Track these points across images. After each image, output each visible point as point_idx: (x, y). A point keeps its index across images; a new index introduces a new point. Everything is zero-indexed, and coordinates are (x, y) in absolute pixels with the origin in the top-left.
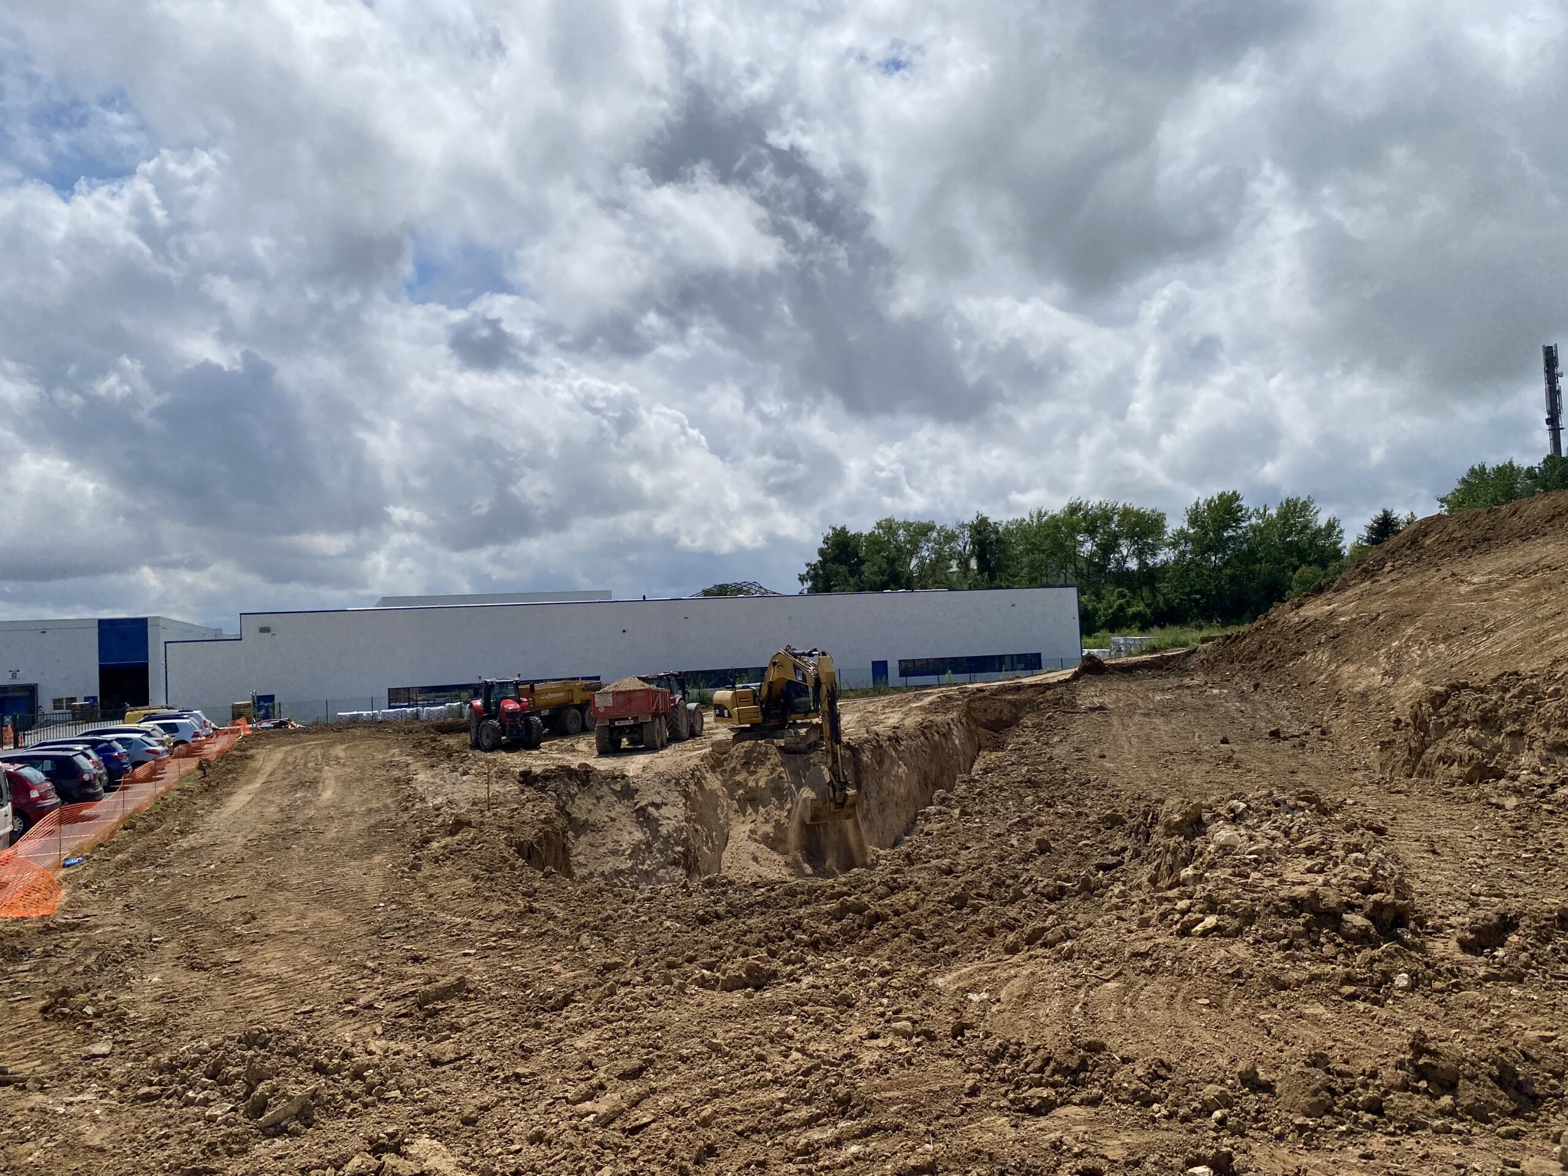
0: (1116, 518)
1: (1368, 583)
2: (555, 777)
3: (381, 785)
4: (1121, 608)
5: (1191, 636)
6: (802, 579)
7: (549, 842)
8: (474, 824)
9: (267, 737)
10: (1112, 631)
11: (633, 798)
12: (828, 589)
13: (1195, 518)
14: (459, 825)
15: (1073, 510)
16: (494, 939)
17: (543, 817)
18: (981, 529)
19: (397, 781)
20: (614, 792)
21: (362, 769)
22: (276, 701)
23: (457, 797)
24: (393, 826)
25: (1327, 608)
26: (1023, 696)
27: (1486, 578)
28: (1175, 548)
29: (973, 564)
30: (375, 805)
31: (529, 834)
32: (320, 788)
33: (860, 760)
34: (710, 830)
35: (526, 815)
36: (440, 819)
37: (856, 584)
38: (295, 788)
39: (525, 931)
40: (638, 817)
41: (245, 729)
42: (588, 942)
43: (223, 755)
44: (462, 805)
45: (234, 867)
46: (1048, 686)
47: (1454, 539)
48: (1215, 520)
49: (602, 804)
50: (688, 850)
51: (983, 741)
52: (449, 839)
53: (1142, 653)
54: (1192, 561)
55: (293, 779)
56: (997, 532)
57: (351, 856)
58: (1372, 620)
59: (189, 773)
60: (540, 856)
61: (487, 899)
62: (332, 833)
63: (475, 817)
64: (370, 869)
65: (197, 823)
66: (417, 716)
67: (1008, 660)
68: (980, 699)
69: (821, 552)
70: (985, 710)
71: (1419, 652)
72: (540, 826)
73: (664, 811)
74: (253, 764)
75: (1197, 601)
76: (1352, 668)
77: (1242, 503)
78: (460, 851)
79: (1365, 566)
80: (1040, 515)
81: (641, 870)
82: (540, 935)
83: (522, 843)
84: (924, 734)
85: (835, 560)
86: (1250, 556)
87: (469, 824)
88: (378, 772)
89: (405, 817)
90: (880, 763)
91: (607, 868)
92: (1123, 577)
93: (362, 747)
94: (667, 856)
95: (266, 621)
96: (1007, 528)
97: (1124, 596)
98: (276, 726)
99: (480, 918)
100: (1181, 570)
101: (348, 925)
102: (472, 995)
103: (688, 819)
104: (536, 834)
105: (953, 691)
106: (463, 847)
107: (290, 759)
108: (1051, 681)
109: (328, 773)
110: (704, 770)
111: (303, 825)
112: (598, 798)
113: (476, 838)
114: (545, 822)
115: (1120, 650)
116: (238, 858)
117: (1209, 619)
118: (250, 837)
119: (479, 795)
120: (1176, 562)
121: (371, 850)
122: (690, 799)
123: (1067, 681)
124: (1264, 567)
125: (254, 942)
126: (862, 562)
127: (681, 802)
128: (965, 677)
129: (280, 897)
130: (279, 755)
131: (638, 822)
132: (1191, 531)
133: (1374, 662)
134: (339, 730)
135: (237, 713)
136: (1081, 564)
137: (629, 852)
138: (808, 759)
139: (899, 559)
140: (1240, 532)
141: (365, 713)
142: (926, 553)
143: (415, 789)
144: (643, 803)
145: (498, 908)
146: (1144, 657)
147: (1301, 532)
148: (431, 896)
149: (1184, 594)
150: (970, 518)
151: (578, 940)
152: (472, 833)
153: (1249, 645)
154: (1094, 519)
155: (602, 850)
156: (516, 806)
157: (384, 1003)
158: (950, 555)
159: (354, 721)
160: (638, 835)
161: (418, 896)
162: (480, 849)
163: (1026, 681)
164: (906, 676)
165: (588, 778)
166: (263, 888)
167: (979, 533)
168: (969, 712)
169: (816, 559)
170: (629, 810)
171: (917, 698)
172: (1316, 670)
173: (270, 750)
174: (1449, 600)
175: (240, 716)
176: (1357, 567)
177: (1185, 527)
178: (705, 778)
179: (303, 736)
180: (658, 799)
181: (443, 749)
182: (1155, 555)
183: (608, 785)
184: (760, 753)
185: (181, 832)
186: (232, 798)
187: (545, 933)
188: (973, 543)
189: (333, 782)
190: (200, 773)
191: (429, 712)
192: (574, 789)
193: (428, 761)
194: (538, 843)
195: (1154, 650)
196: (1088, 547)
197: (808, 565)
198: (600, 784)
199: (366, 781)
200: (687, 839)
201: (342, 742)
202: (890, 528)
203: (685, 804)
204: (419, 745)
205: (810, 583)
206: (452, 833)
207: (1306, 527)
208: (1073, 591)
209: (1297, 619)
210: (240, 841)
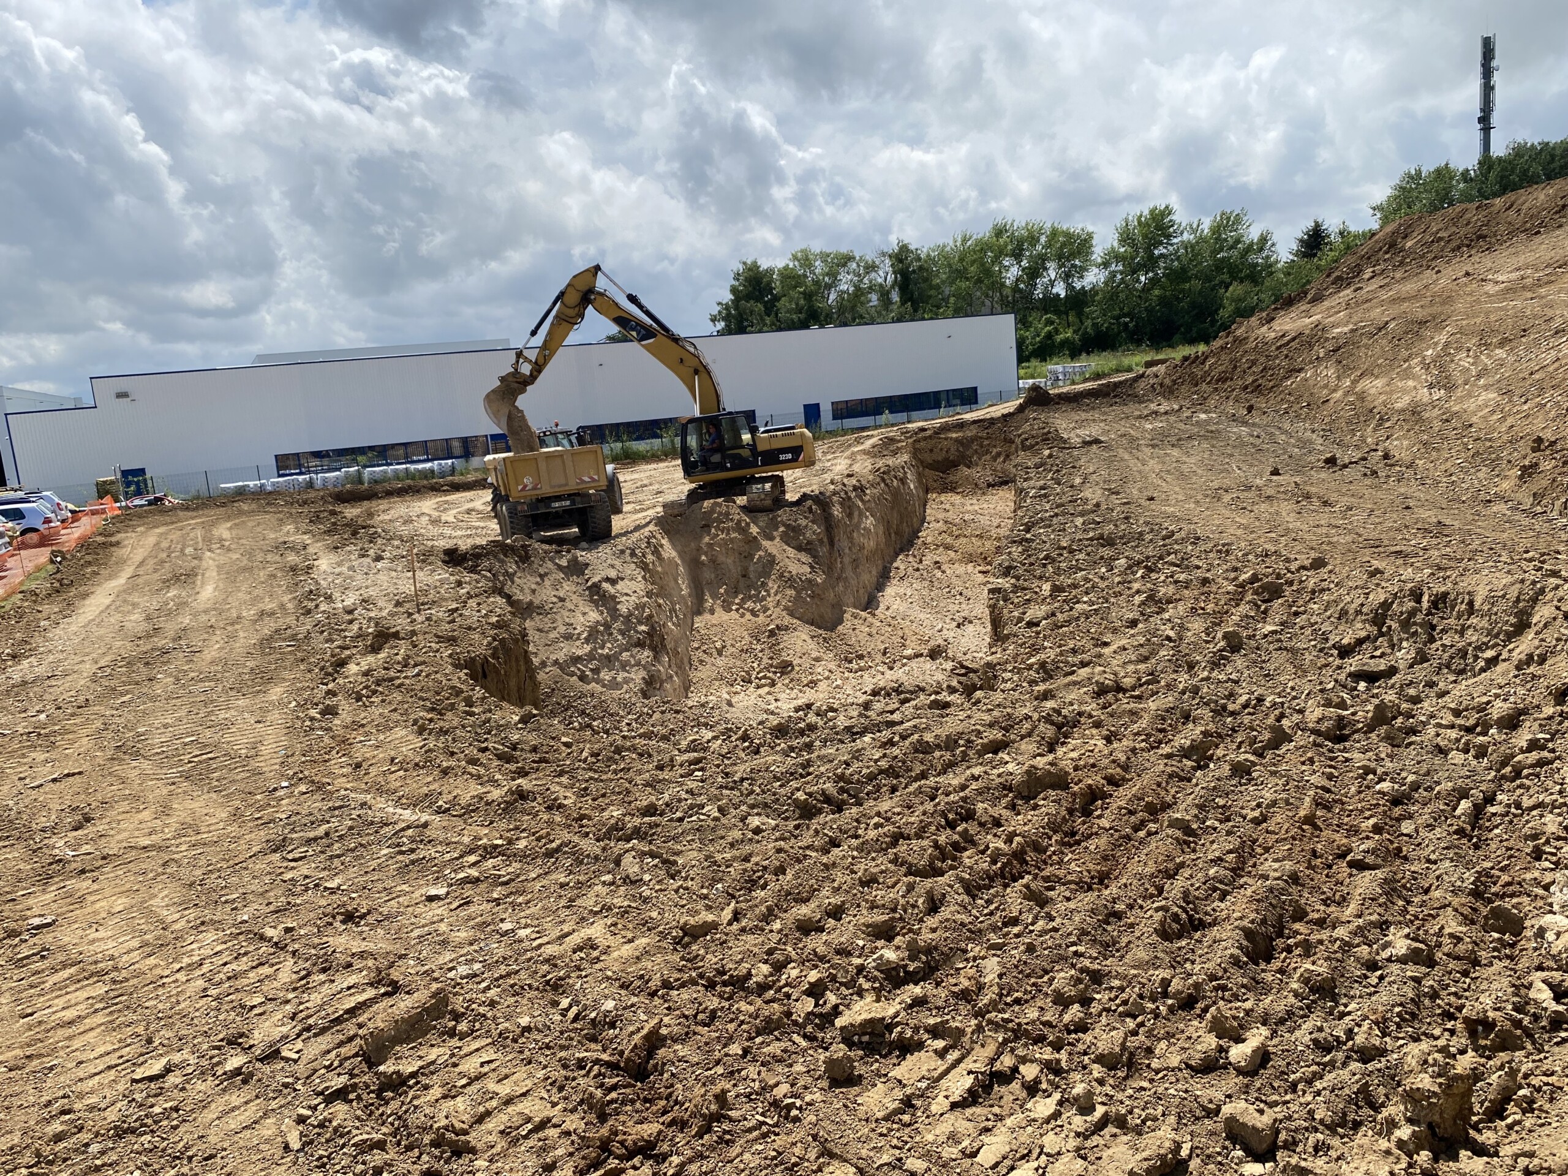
0: (1043, 239)
1: (1348, 291)
2: (488, 554)
3: (275, 576)
4: (1049, 336)
5: (1136, 359)
6: (713, 320)
7: (507, 651)
8: (402, 635)
9: (140, 516)
10: (1044, 360)
11: (583, 574)
12: (741, 330)
13: (1126, 237)
14: (383, 637)
15: (999, 232)
16: (472, 858)
17: (494, 619)
18: (902, 257)
19: (293, 569)
20: (560, 568)
21: (250, 554)
22: (148, 476)
23: (372, 592)
24: (293, 637)
25: (1307, 321)
26: (970, 433)
27: (1514, 276)
28: (1106, 268)
29: (895, 297)
30: (269, 605)
31: (479, 645)
32: (199, 583)
33: (831, 515)
34: (673, 604)
35: (471, 617)
36: (355, 627)
37: (773, 324)
38: (167, 583)
39: (522, 844)
40: (591, 596)
41: (112, 509)
42: (636, 869)
43: (85, 544)
44: (380, 604)
45: (73, 715)
46: (992, 421)
47: (1441, 239)
48: (1145, 236)
49: (547, 583)
50: (653, 628)
51: (931, 483)
52: (371, 658)
53: (1086, 380)
54: (1123, 281)
55: (166, 571)
56: (919, 259)
57: (239, 689)
58: (1380, 329)
59: (39, 569)
60: (497, 672)
61: (445, 772)
62: (210, 654)
63: (401, 624)
64: (264, 710)
65: (37, 640)
66: (310, 484)
67: (943, 396)
68: (925, 439)
69: (734, 290)
70: (931, 451)
71: (1470, 360)
72: (492, 632)
73: (620, 586)
74: (118, 552)
75: (1126, 324)
76: (1379, 383)
77: (1174, 218)
78: (391, 679)
79: (1337, 273)
80: (965, 240)
81: (601, 655)
82: (549, 854)
83: (473, 660)
84: (883, 480)
85: (748, 297)
86: (1179, 275)
87: (396, 635)
88: (269, 557)
89: (308, 624)
90: (850, 515)
91: (561, 656)
92: (1050, 303)
93: (250, 524)
94: (630, 637)
95: (123, 385)
96: (928, 255)
97: (1052, 323)
98: (150, 503)
99: (439, 811)
100: (1111, 294)
101: (233, 829)
102: (463, 1026)
103: (649, 594)
104: (490, 644)
105: (893, 432)
106: (392, 674)
107: (165, 544)
108: (994, 415)
109: (210, 561)
110: (659, 536)
111: (174, 640)
112: (542, 576)
113: (409, 657)
114: (497, 626)
115: (1058, 379)
116: (82, 698)
117: (1138, 342)
118: (102, 663)
119: (402, 589)
120: (1106, 283)
121: (264, 678)
122: (649, 571)
123: (1010, 415)
124: (1196, 284)
125: (83, 872)
126: (776, 298)
127: (639, 574)
128: (903, 416)
129: (132, 769)
130: (151, 540)
131: (592, 601)
132: (1122, 250)
133: (1407, 374)
134: (223, 505)
135: (103, 490)
136: (1007, 292)
137: (585, 635)
138: (775, 518)
139: (817, 293)
140: (1171, 248)
141: (251, 484)
142: (846, 283)
143: (317, 583)
144: (596, 579)
145: (468, 791)
146: (1089, 385)
147: (1231, 247)
148: (358, 766)
149: (1113, 318)
150: (892, 244)
151: (618, 862)
152: (403, 649)
153: (1216, 365)
154: (1020, 242)
155: (553, 635)
156: (454, 606)
157: (299, 1045)
158: (870, 288)
159: (241, 493)
160: (594, 616)
161: (338, 764)
162: (418, 675)
163: (968, 417)
164: (842, 418)
165: (526, 552)
166: (109, 753)
167: (901, 261)
168: (915, 453)
169: (728, 297)
170: (580, 589)
171: (858, 441)
172: (1326, 386)
173: (142, 533)
174: (1478, 301)
175: (107, 493)
176: (1328, 276)
177: (1116, 244)
178: (662, 546)
179: (181, 514)
180: (613, 574)
181: (346, 525)
182: (1082, 277)
183: (552, 560)
184: (720, 513)
185: (14, 657)
186: (87, 602)
187: (557, 850)
188: (894, 272)
189: (215, 574)
190: (51, 568)
191: (324, 480)
192: (512, 568)
193: (329, 540)
194: (493, 656)
195: (1098, 376)
196: (1012, 273)
197: (719, 304)
198: (543, 559)
199: (256, 571)
200: (651, 616)
201: (229, 518)
202: (807, 259)
203: (644, 578)
204: (316, 519)
205: (723, 324)
206: (375, 649)
207: (1238, 241)
208: (1009, 319)
209: (1273, 335)
210: (88, 668)
